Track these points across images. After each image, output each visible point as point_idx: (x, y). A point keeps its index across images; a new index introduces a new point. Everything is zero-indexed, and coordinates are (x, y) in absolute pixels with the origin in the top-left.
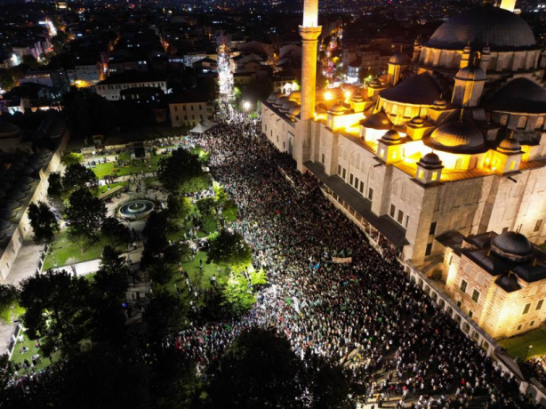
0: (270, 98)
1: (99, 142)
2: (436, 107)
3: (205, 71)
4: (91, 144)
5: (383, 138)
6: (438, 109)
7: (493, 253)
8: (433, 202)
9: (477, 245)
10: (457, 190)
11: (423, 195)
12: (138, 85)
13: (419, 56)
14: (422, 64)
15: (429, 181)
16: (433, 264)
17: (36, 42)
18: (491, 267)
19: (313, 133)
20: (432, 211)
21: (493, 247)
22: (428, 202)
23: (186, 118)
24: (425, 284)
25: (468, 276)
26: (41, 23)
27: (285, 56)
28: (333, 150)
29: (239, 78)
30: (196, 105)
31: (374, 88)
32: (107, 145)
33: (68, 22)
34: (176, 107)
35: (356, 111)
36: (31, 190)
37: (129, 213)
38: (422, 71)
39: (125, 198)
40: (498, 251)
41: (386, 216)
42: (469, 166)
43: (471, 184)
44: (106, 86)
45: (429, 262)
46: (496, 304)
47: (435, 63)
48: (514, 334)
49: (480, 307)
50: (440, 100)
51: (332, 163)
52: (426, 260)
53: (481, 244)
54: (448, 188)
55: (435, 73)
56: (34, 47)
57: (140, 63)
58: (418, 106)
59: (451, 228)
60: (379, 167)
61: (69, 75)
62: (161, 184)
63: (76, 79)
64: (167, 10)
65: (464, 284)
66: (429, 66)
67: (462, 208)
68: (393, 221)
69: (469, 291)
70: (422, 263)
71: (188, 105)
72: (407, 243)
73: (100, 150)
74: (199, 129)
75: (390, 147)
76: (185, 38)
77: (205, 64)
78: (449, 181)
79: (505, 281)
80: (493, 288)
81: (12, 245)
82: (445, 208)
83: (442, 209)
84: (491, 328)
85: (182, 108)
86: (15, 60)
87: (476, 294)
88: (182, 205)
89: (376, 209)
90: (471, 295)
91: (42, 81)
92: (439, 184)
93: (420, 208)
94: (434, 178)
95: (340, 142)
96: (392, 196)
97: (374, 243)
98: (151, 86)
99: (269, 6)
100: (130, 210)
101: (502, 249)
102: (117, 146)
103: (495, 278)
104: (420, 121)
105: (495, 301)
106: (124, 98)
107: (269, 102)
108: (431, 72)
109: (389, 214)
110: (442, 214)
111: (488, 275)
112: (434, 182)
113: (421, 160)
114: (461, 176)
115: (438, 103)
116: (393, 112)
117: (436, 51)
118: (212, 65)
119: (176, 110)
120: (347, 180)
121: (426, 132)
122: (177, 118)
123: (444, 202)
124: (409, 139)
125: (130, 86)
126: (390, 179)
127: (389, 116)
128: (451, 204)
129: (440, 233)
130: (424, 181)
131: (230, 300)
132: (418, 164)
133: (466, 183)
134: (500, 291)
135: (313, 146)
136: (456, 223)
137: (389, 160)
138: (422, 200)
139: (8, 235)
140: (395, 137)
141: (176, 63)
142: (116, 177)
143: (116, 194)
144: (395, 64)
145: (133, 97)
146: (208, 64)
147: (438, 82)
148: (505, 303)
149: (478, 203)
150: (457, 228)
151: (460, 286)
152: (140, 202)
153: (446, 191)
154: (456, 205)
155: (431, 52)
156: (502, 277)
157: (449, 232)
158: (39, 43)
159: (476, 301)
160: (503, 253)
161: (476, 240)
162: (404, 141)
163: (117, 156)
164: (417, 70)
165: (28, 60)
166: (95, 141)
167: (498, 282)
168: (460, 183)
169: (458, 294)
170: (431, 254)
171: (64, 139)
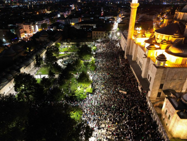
0: (124, 31)
1: (69, 41)
2: (174, 36)
3: (110, 22)
4: (67, 41)
5: (148, 47)
6: (175, 37)
7: (181, 101)
8: (161, 75)
9: (176, 96)
10: (174, 72)
11: (156, 71)
12: (87, 25)
13: (176, 16)
14: (176, 19)
15: (159, 66)
16: (160, 101)
17: (66, 11)
18: (177, 106)
19: (131, 44)
20: (160, 79)
21: (182, 98)
22: (158, 74)
23: (97, 36)
24: (151, 107)
25: (168, 108)
26: (71, 6)
27: (141, 18)
28: (135, 51)
29: (120, 25)
30: (101, 32)
31: (156, 28)
32: (71, 42)
33: (78, 6)
34: (94, 32)
35: (146, 37)
36: (42, 52)
37: (66, 63)
38: (175, 22)
39: (67, 58)
40: (183, 100)
41: (146, 78)
42: (182, 63)
43: (182, 70)
44: (77, 25)
45: (158, 100)
46: (176, 123)
47: (181, 19)
48: (184, 138)
49: (170, 122)
50: (176, 33)
51: (134, 56)
52: (157, 99)
53: (178, 96)
54: (170, 70)
55: (179, 23)
56: (65, 12)
57: (91, 18)
58: (168, 36)
59: (171, 88)
60: (145, 58)
61: (70, 21)
62: (78, 56)
63: (72, 22)
64: (111, 3)
65: (167, 111)
66: (179, 20)
67: (177, 81)
68: (148, 80)
69: (168, 115)
70: (155, 99)
71: (98, 32)
72: (150, 90)
73: (68, 44)
74: (99, 40)
75: (149, 51)
76: (110, 11)
77: (110, 19)
78: (170, 67)
79: (182, 114)
80: (176, 115)
81: (30, 66)
82: (168, 79)
83: (167, 79)
84: (173, 132)
85: (96, 33)
86: (59, 16)
87: (170, 116)
88: (79, 63)
89: (143, 75)
90: (168, 116)
91: (61, 22)
92: (164, 67)
93: (155, 76)
94: (162, 65)
95: (138, 48)
96: (149, 71)
97: (139, 88)
98: (91, 25)
99: (148, 2)
100: (66, 62)
101: (184, 100)
102: (73, 43)
103: (177, 111)
104: (165, 41)
105: (176, 121)
106: (81, 28)
107: (124, 33)
108: (178, 22)
109: (147, 78)
110: (166, 81)
111: (174, 109)
112: (161, 66)
113: (158, 57)
114: (177, 66)
115: (175, 34)
116: (158, 38)
117: (182, 14)
118: (113, 20)
119: (94, 33)
120: (138, 63)
121: (167, 46)
122: (94, 36)
123: (167, 76)
124: (160, 48)
125: (84, 25)
126: (149, 64)
127: (156, 39)
128: (171, 78)
129: (165, 89)
130: (157, 66)
131: (76, 95)
132: (156, 58)
133: (179, 70)
134: (178, 117)
135: (130, 49)
136: (174, 86)
137: (148, 56)
138: (155, 73)
139: (30, 63)
140: (153, 47)
141: (102, 19)
142: (68, 52)
143: (65, 57)
144: (166, 19)
145: (84, 28)
146: (112, 20)
147: (180, 26)
148: (180, 123)
149: (185, 79)
150: (174, 89)
151: (165, 112)
152: (70, 60)
153: (169, 72)
154: (174, 78)
155: (180, 14)
156: (181, 111)
157: (170, 89)
158: (67, 11)
159: (169, 119)
160: (184, 102)
161: (177, 94)
162: (157, 49)
163: (71, 46)
164: (174, 21)
165: (62, 16)
166: (68, 41)
167: (178, 113)
168: (176, 69)
169: (164, 115)
170: (160, 97)
171: (59, 39)
